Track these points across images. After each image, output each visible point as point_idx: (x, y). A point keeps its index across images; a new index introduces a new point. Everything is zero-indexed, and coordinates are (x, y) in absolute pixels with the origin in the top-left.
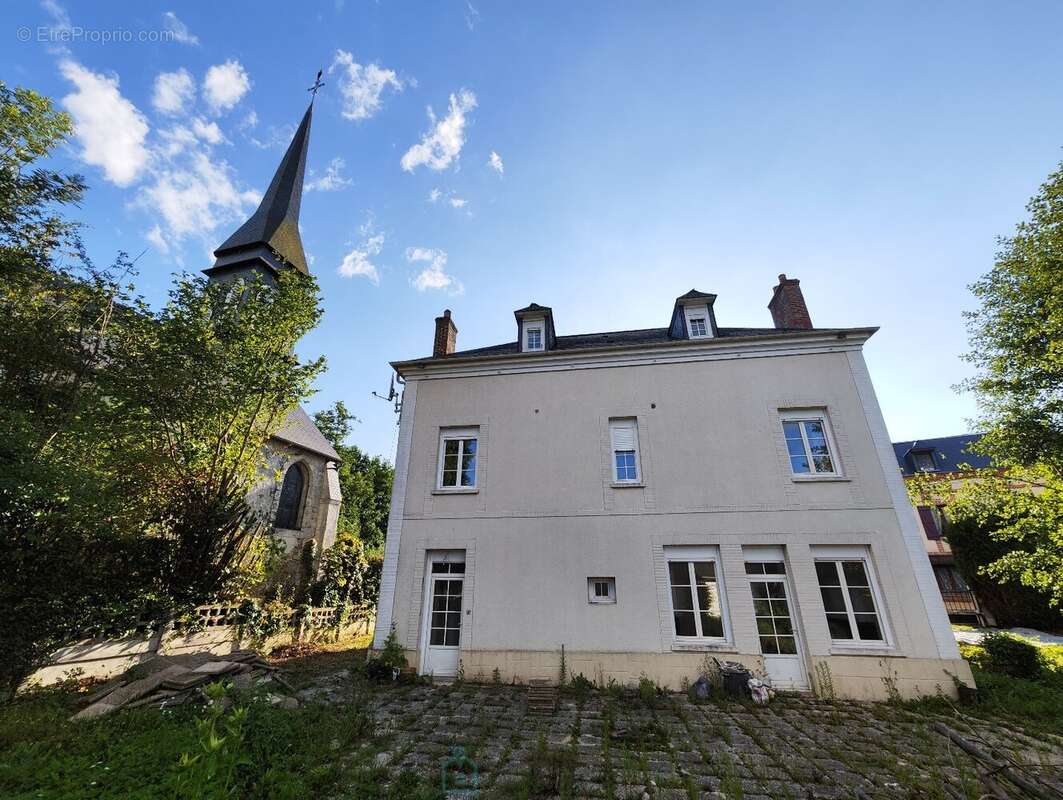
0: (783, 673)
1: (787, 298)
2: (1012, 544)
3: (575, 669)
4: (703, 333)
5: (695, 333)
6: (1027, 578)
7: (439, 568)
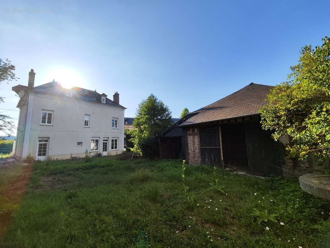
0: (105, 154)
1: (116, 96)
2: (132, 137)
3: (73, 156)
4: (104, 102)
5: (103, 101)
6: (132, 141)
7: (40, 141)
